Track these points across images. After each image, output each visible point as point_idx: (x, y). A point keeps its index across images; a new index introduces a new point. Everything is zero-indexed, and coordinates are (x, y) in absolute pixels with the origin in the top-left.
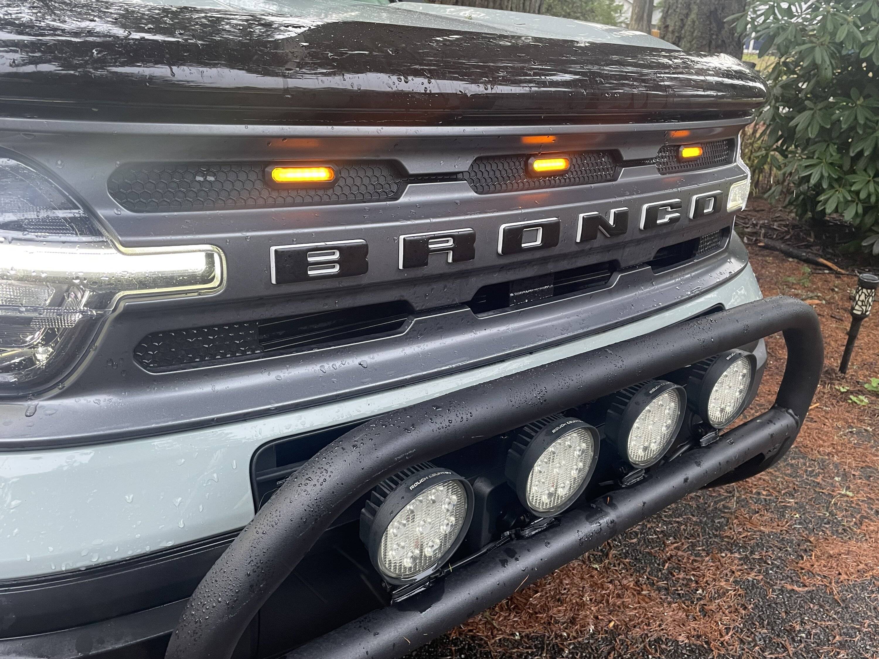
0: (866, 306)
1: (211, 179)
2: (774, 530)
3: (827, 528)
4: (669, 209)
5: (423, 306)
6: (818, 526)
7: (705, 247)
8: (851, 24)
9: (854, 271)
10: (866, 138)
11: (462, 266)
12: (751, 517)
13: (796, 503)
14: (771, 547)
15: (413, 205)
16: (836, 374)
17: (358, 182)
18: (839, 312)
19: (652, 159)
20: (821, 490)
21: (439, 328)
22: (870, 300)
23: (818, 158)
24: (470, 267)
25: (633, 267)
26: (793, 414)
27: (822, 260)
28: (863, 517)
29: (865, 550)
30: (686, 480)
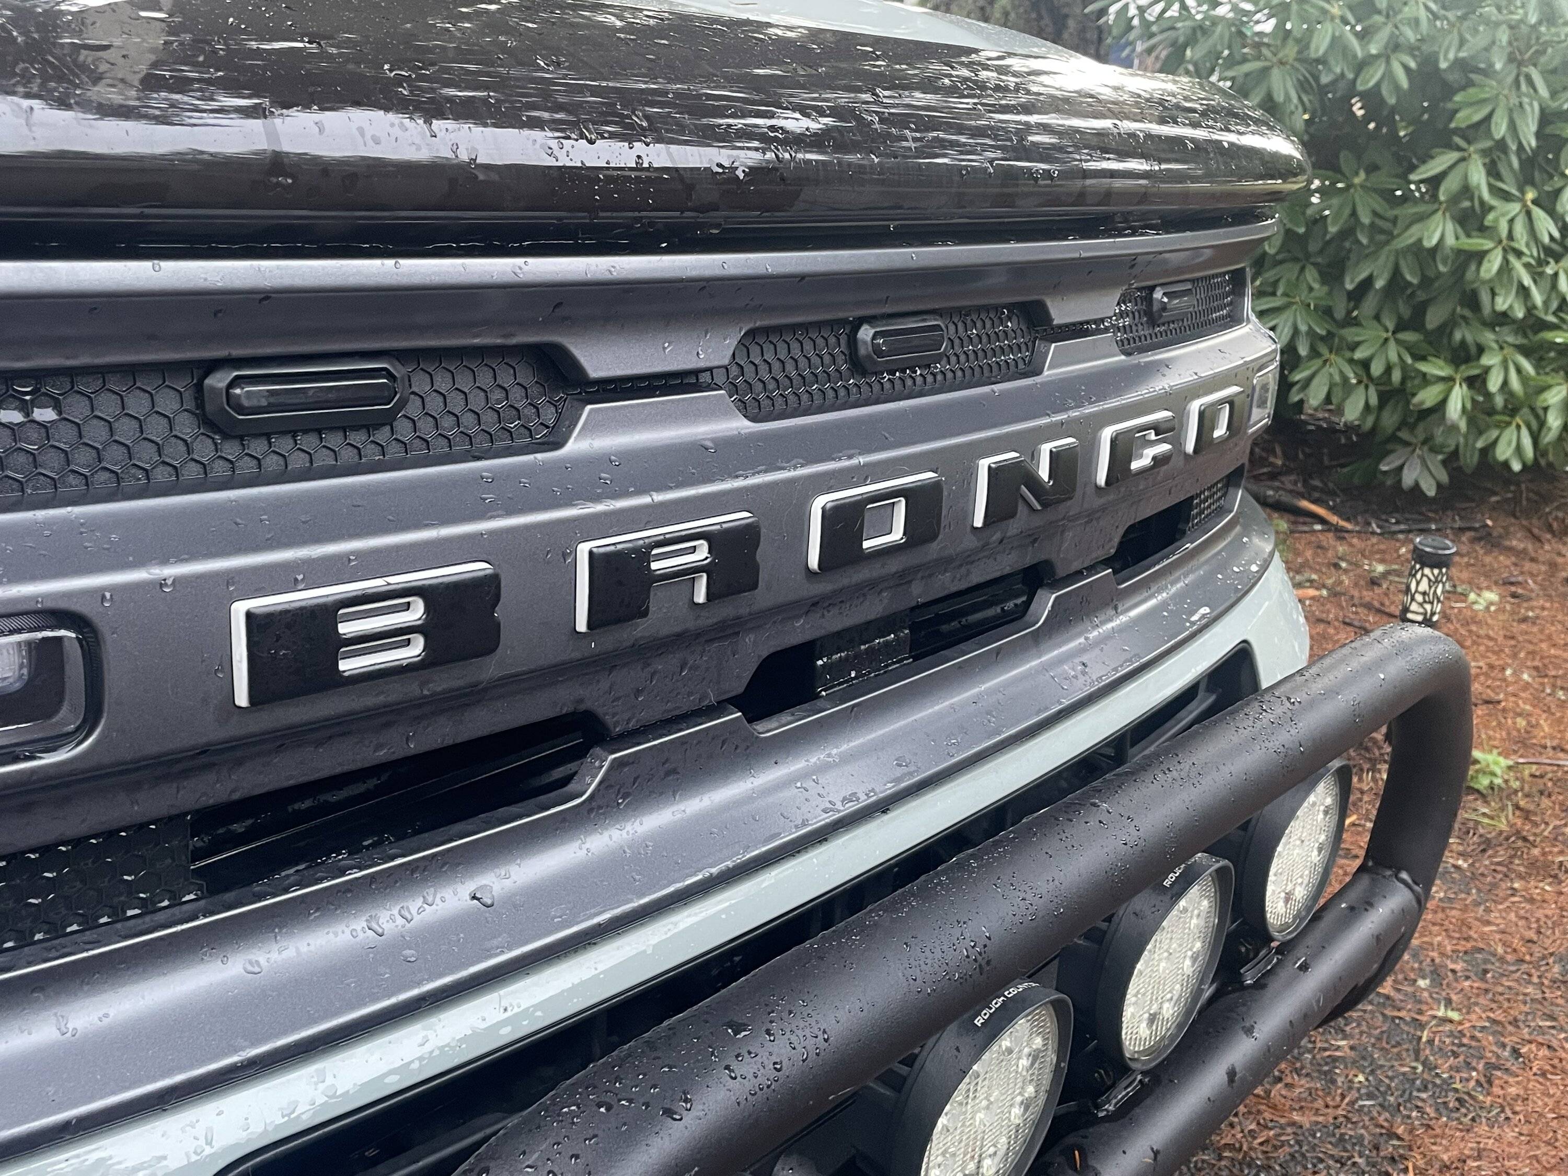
0: (1432, 603)
1: (45, 414)
2: (1321, 1119)
3: (1423, 1100)
4: (1152, 436)
5: (629, 720)
6: (1406, 1096)
7: (1202, 512)
8: (1338, 21)
9: (1369, 524)
10: (1374, 253)
11: (727, 610)
12: (1268, 1093)
13: (1352, 1048)
14: (1321, 1161)
15: (604, 460)
16: (1380, 748)
17: (456, 403)
18: (1356, 613)
19: (1102, 320)
20: (1396, 1014)
21: (668, 774)
22: (1439, 591)
23: (1285, 294)
24: (744, 611)
25: (1078, 575)
26: (1410, 881)
27: (1305, 504)
28: (1490, 1066)
29: (1510, 1144)
30: (1232, 1074)
